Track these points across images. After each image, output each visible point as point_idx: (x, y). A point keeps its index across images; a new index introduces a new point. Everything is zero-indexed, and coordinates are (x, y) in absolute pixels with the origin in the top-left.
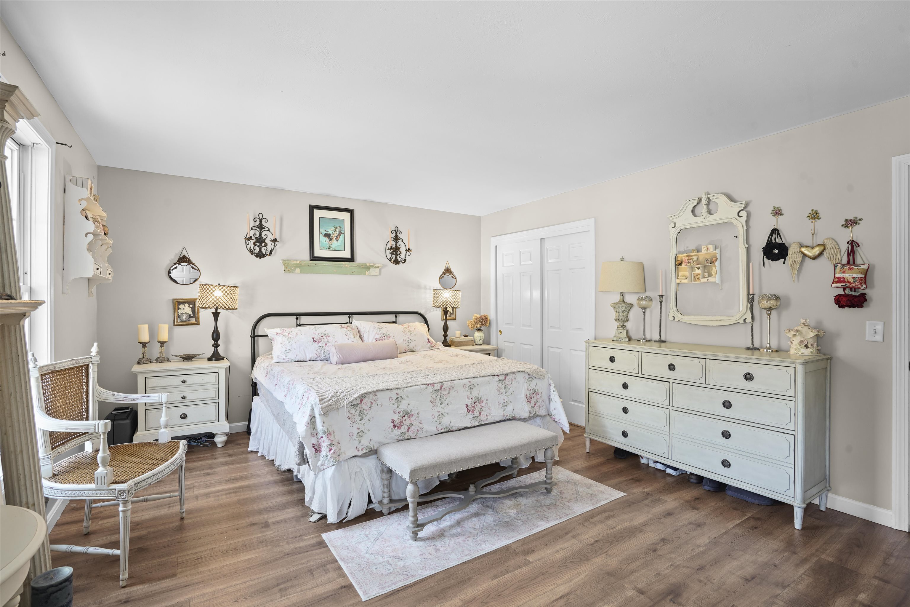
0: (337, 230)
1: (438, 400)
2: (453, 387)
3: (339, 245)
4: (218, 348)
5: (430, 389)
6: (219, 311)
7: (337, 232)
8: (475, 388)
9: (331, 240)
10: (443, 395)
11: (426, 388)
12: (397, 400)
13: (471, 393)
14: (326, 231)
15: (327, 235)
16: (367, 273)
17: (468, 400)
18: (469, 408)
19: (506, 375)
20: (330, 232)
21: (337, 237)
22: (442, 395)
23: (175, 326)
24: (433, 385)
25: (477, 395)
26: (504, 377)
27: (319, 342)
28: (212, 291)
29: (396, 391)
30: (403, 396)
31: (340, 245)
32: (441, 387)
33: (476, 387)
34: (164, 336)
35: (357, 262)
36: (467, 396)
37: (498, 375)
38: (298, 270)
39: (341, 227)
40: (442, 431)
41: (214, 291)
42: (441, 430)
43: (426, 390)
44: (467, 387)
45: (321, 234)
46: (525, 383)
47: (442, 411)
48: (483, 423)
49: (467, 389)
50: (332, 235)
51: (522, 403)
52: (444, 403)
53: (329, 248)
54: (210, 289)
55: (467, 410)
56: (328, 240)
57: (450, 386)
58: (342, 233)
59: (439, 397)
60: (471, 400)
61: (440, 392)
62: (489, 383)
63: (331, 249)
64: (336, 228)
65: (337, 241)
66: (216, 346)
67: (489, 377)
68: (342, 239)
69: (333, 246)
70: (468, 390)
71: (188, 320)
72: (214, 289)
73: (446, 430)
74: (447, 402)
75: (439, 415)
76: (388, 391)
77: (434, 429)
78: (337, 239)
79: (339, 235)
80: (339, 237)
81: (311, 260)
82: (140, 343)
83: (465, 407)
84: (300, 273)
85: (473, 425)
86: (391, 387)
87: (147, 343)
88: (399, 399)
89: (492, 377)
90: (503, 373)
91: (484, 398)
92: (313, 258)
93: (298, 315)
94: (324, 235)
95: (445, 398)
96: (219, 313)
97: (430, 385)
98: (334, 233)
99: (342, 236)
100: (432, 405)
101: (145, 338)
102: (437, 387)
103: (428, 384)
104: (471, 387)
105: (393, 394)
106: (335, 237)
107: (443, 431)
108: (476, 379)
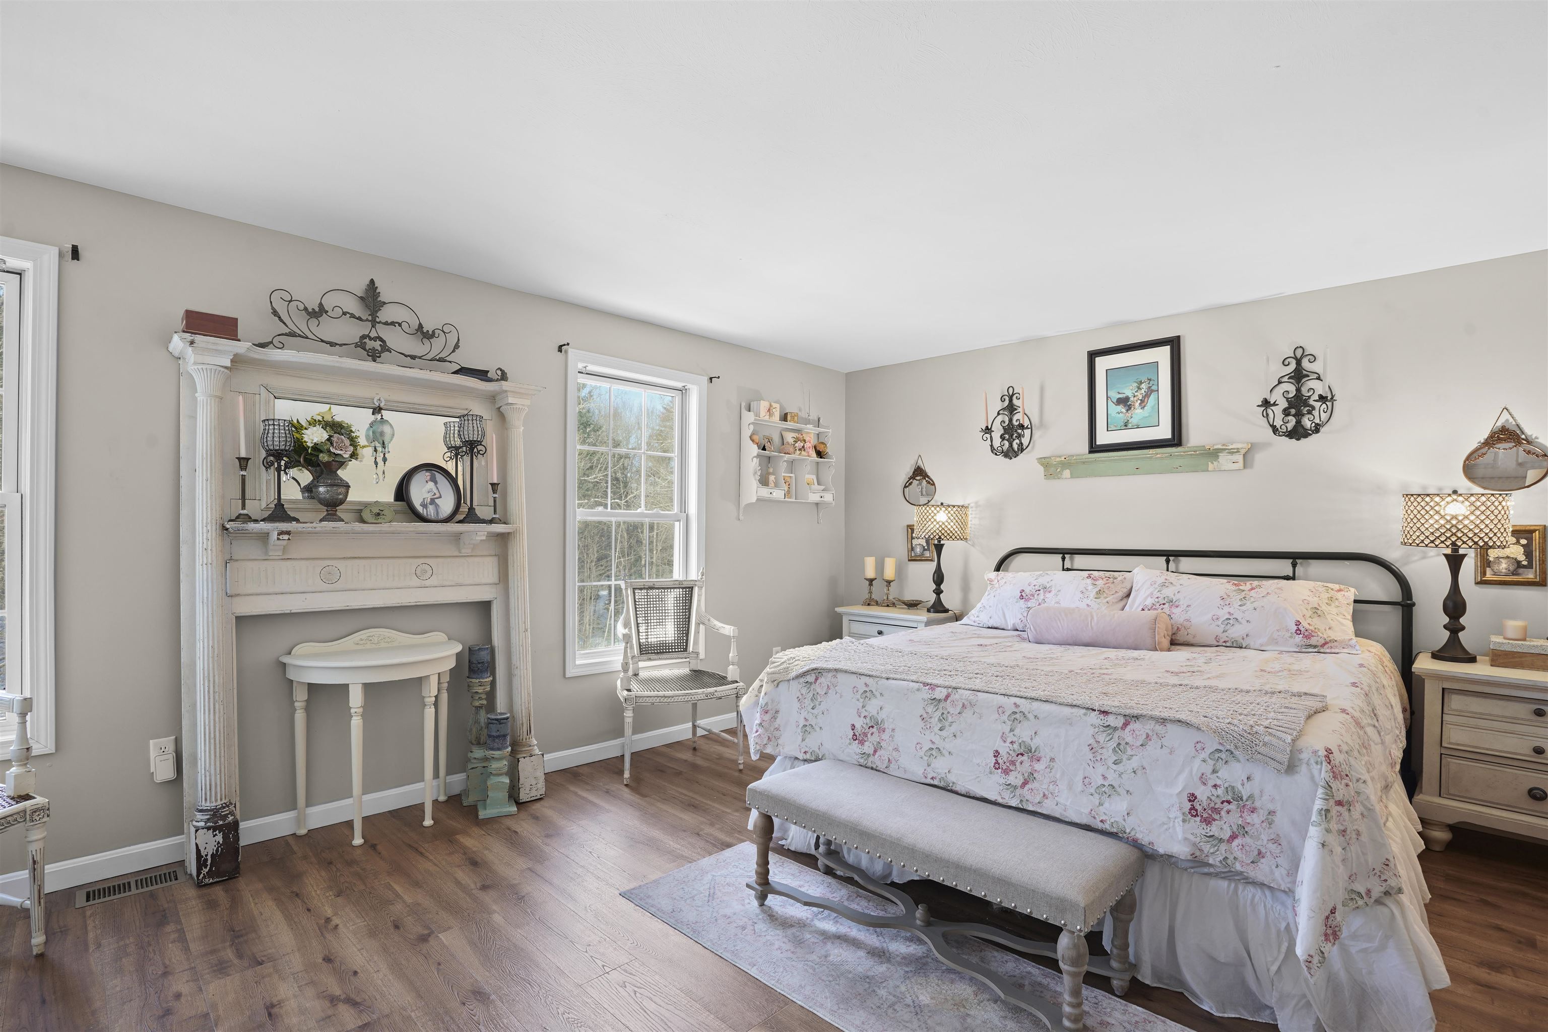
0: (1143, 386)
1: (937, 719)
2: (972, 705)
3: (1147, 415)
4: (941, 595)
5: (926, 694)
6: (942, 542)
7: (1143, 391)
8: (1025, 723)
9: (1129, 408)
10: (948, 713)
11: (918, 690)
12: (864, 695)
13: (1012, 730)
14: (1119, 393)
15: (1124, 401)
16: (1211, 466)
17: (1002, 744)
18: (1000, 761)
19: (1130, 718)
20: (1128, 392)
21: (1142, 401)
22: (946, 712)
23: (909, 560)
24: (933, 687)
25: (1028, 740)
26: (1120, 721)
27: (1027, 600)
28: (932, 514)
29: (867, 680)
30: (874, 691)
31: (1149, 416)
32: (947, 697)
33: (1028, 720)
34: (890, 572)
35: (1189, 445)
36: (1001, 734)
37: (1105, 713)
38: (1067, 473)
39: (1150, 380)
40: (932, 782)
41: (935, 514)
42: (932, 778)
43: (916, 692)
44: (1007, 714)
45: (1109, 401)
46: (1197, 763)
47: (939, 743)
48: (1031, 808)
49: (1005, 718)
50: (1132, 399)
51: (1169, 810)
52: (947, 729)
53: (1126, 426)
54: (930, 511)
55: (995, 763)
56: (1124, 410)
57: (967, 700)
58: (1152, 391)
59: (939, 713)
60: (1008, 744)
61: (942, 705)
62: (1069, 722)
63: (1130, 426)
64: (1141, 383)
65: (1143, 408)
66: (938, 592)
67: (1075, 710)
68: (1153, 404)
69: (1134, 421)
70: (1006, 720)
71: (922, 554)
72: (935, 512)
73: (942, 784)
74: (953, 729)
75: (931, 749)
76: (855, 675)
77: (917, 770)
78: (1143, 404)
79: (1147, 395)
80: (1146, 400)
81: (1090, 452)
82: (867, 579)
83: (992, 755)
84: (1072, 477)
85: (1000, 801)
86: (860, 671)
87: (892, 581)
88: (868, 694)
89: (1084, 711)
90: (1123, 711)
91: (1046, 754)
92: (1094, 448)
93: (1064, 553)
94: (1115, 401)
95: (950, 719)
96: (943, 545)
97: (927, 687)
98: (1136, 394)
99: (1153, 397)
100: (922, 724)
101: (870, 573)
102: (940, 693)
103: (925, 684)
104: (1017, 717)
105: (860, 682)
106: (1139, 401)
107: (936, 782)
108: (1036, 704)
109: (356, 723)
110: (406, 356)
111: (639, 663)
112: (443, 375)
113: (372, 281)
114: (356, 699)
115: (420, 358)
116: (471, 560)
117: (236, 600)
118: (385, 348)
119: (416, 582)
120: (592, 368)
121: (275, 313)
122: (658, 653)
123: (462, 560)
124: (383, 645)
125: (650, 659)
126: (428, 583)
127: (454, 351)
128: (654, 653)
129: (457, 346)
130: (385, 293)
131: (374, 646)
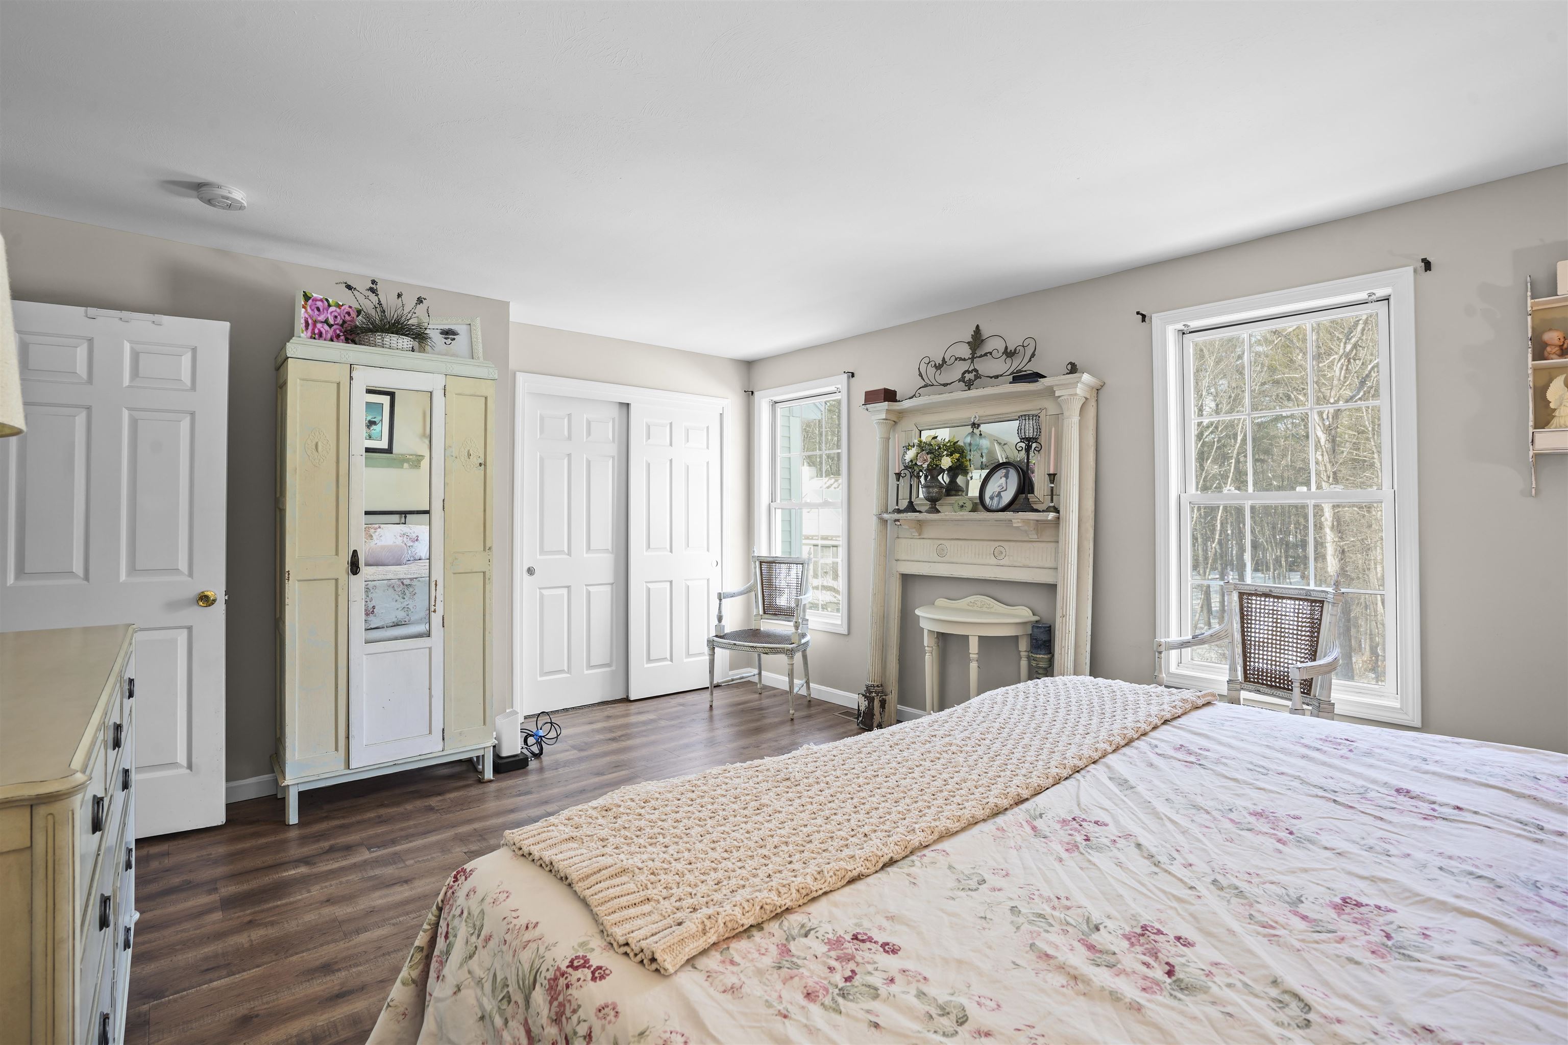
109: (974, 666)
110: (991, 378)
111: (1242, 692)
112: (993, 388)
113: (978, 327)
114: (974, 646)
115: (1001, 376)
116: (1036, 545)
117: (899, 562)
118: (978, 376)
119: (993, 561)
120: (1195, 324)
121: (921, 375)
122: (1271, 686)
123: (1029, 545)
124: (985, 609)
125: (1258, 692)
126: (1002, 562)
127: (1030, 360)
128: (1267, 685)
129: (1033, 355)
130: (986, 332)
131: (979, 609)
